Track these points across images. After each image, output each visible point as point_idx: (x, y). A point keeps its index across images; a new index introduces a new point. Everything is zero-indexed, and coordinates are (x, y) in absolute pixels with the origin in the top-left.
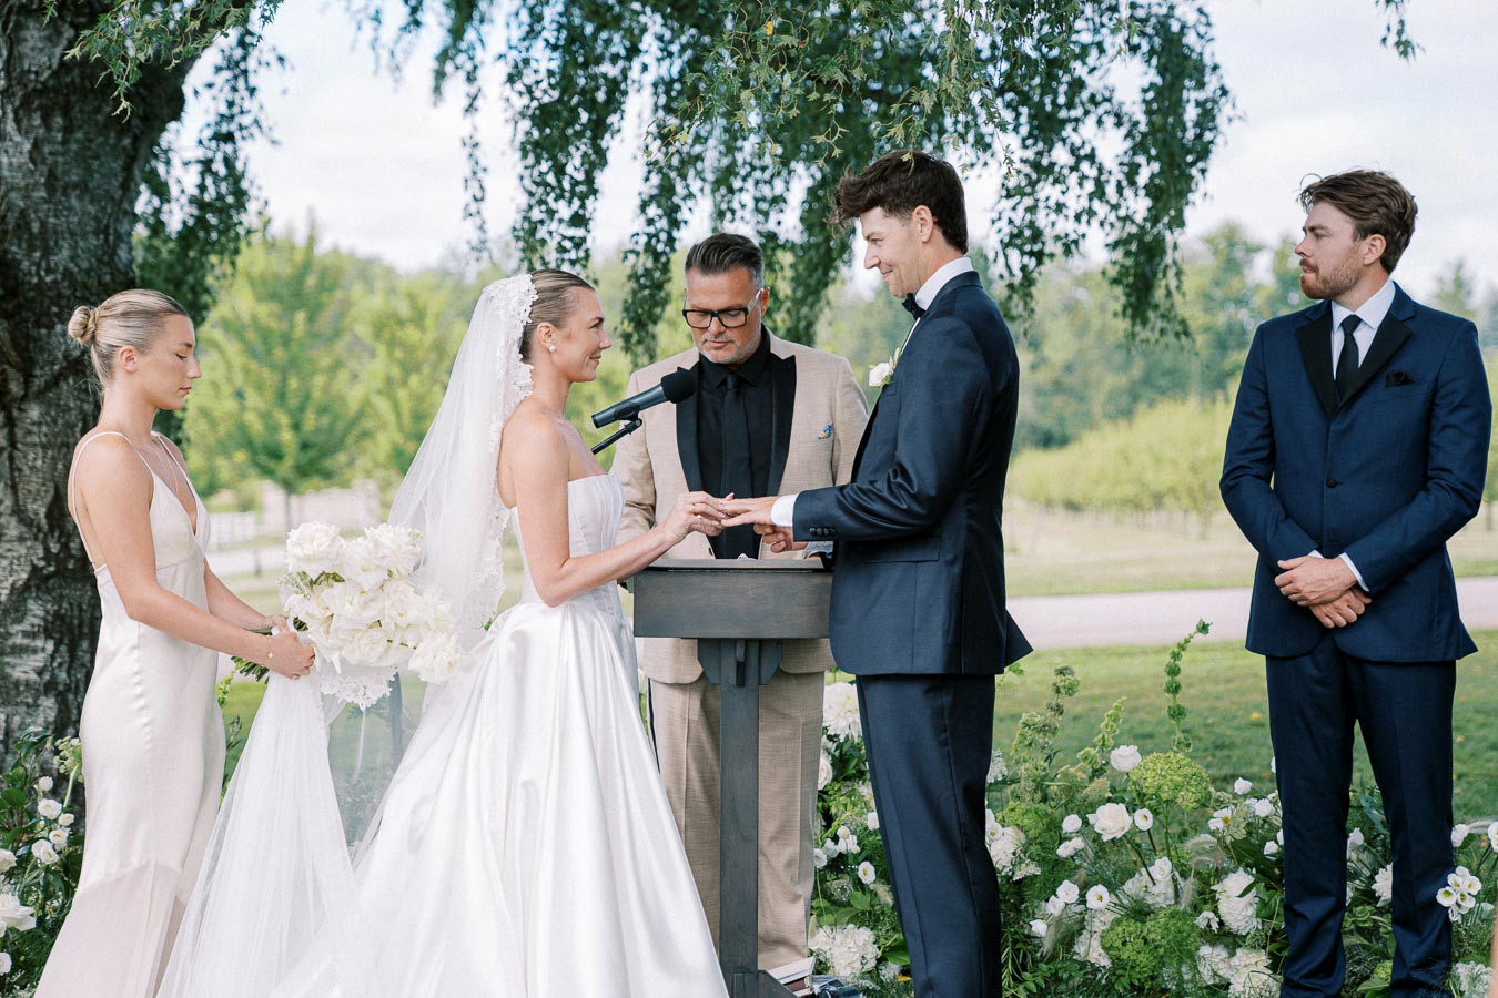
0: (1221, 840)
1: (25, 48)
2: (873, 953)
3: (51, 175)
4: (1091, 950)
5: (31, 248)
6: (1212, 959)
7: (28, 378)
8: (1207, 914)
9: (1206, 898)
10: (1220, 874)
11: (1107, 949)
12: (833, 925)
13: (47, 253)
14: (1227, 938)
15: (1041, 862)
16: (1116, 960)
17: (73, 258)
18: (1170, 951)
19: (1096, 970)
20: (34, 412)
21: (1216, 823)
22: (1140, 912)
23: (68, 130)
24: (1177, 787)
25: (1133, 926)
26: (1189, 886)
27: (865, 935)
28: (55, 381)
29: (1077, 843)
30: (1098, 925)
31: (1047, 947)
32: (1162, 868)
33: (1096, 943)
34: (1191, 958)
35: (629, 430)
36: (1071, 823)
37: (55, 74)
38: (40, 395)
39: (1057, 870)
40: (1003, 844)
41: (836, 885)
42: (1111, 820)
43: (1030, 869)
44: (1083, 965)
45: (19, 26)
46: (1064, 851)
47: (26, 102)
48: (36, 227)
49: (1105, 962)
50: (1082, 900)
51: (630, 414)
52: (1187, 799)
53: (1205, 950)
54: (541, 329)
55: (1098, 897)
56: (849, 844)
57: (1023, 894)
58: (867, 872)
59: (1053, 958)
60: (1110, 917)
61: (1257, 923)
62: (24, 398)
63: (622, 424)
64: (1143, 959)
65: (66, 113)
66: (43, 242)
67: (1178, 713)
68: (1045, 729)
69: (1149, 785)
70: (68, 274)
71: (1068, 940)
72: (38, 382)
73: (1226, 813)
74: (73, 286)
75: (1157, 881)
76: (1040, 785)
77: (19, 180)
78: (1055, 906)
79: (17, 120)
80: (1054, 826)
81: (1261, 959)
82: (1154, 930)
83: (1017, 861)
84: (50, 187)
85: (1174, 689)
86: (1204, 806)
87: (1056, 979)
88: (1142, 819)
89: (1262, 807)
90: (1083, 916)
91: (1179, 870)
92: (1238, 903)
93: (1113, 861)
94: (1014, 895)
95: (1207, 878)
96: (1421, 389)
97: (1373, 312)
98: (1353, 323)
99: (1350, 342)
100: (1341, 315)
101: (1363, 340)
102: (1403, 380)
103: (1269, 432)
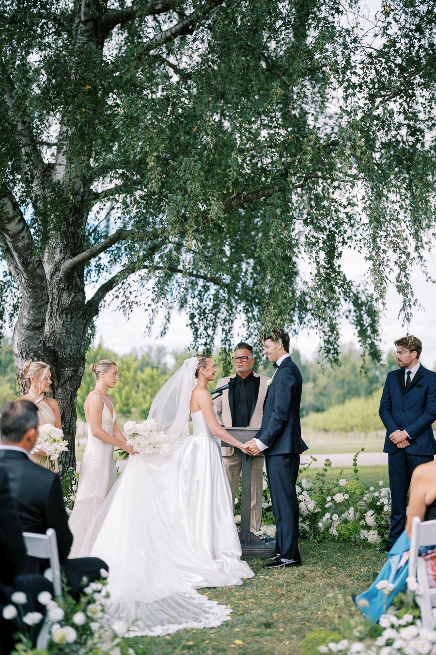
0: (366, 502)
1: (63, 299)
3: (67, 329)
4: (333, 531)
5: (61, 349)
6: (364, 533)
7: (59, 381)
8: (363, 521)
9: (362, 517)
10: (366, 511)
11: (337, 531)
12: (268, 524)
13: (65, 349)
14: (367, 528)
15: (321, 508)
16: (340, 534)
17: (71, 351)
18: (353, 530)
19: (334, 536)
20: (60, 390)
21: (365, 498)
22: (346, 521)
23: (71, 318)
24: (356, 489)
25: (344, 525)
26: (358, 514)
28: (65, 383)
29: (330, 504)
30: (335, 524)
31: (322, 530)
32: (352, 509)
33: (335, 529)
34: (358, 532)
35: (220, 395)
36: (329, 499)
37: (69, 305)
38: (61, 386)
39: (325, 510)
40: (311, 504)
41: (268, 514)
42: (339, 498)
43: (318, 510)
44: (331, 535)
45: (62, 293)
46: (327, 506)
47: (62, 312)
48: (62, 343)
49: (337, 534)
50: (331, 519)
51: (220, 391)
52: (358, 492)
53: (362, 531)
54: (201, 369)
55: (335, 517)
57: (317, 516)
59: (323, 533)
60: (338, 523)
61: (375, 523)
62: (58, 387)
63: (218, 394)
64: (347, 533)
65: (71, 315)
66: (64, 347)
67: (356, 471)
68: (323, 475)
69: (349, 488)
70: (69, 355)
71: (327, 529)
72: (61, 383)
73: (367, 495)
74: (70, 358)
75: (350, 514)
76: (321, 489)
77: (59, 331)
78: (324, 519)
79: (60, 316)
80: (324, 500)
81: (376, 532)
82: (349, 526)
83: (315, 508)
84: (66, 333)
85: (355, 465)
86: (362, 494)
87: (325, 538)
88: (347, 497)
89: (376, 494)
90: (332, 523)
91: (356, 510)
92: (370, 518)
93: (339, 508)
94: (314, 517)
95: (363, 513)
96: (425, 388)
97: (414, 370)
98: (409, 373)
99: (409, 378)
100: (407, 371)
101: (412, 376)
102: (420, 386)
103: (390, 398)
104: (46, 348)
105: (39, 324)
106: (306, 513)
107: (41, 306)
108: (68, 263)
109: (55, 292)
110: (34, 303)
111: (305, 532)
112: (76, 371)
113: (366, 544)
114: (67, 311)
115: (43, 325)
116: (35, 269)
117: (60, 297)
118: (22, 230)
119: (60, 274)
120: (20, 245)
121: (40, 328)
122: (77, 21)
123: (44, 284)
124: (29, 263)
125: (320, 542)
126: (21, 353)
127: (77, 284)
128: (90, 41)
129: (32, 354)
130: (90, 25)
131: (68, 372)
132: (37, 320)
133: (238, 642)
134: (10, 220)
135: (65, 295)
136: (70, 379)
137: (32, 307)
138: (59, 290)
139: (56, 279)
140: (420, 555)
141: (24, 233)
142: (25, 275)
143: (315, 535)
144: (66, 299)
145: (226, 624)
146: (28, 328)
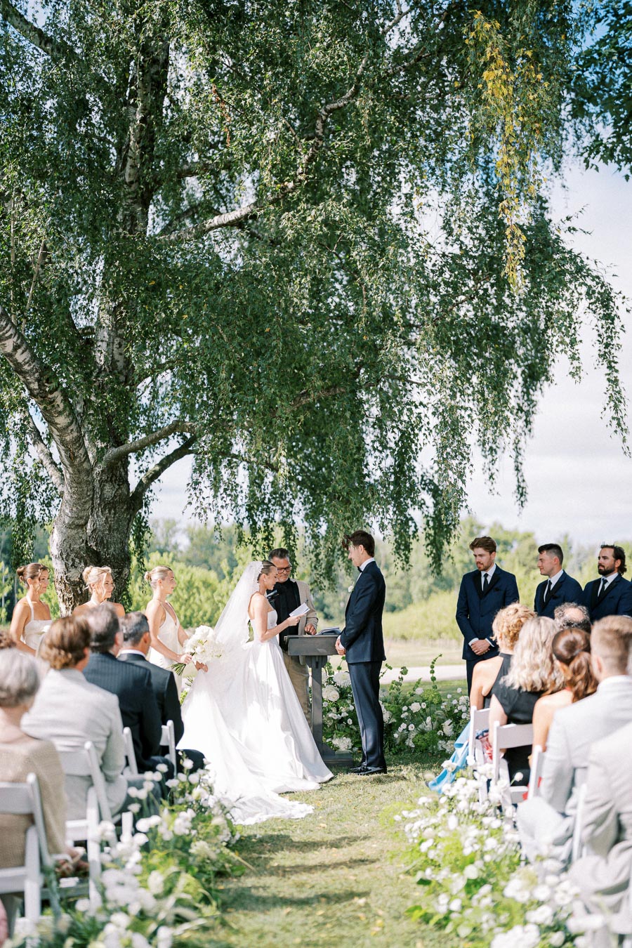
0: (444, 711)
1: (105, 492)
2: (351, 744)
3: (110, 526)
4: (410, 743)
6: (442, 743)
8: (440, 731)
9: (440, 728)
10: (444, 721)
11: (414, 742)
13: (108, 549)
14: (446, 738)
15: (397, 719)
16: (416, 745)
18: (431, 742)
19: (411, 748)
21: (442, 707)
22: (423, 732)
23: (115, 514)
24: (433, 697)
25: (421, 736)
26: (435, 724)
27: (349, 740)
29: (406, 714)
30: (412, 736)
31: (398, 742)
32: (429, 719)
33: (411, 741)
34: (435, 743)
36: (405, 708)
37: (113, 499)
39: (401, 721)
40: (386, 716)
41: (341, 726)
42: (415, 707)
43: (394, 720)
44: (408, 746)
45: (104, 485)
46: (403, 716)
47: (105, 507)
48: (105, 542)
49: (414, 746)
50: (407, 729)
52: (435, 701)
53: (440, 742)
54: (263, 575)
55: (411, 727)
56: (344, 714)
57: (392, 727)
58: (350, 721)
59: (399, 744)
60: (415, 734)
64: (424, 744)
65: (114, 509)
67: (433, 679)
68: (398, 684)
69: (425, 697)
70: (113, 555)
71: (404, 741)
73: (445, 704)
75: (428, 724)
76: (396, 699)
77: (101, 528)
78: (400, 729)
79: (102, 512)
80: (401, 712)
82: (426, 737)
83: (390, 719)
84: (109, 530)
85: (432, 672)
86: (440, 702)
87: (400, 750)
88: (424, 705)
89: (455, 702)
90: (408, 734)
91: (433, 720)
92: (449, 728)
93: (417, 718)
95: (441, 722)
96: (502, 592)
97: (491, 572)
98: (486, 575)
99: (486, 580)
100: (483, 573)
101: (489, 579)
102: (497, 590)
103: (467, 603)
104: (89, 549)
105: (82, 522)
107: (85, 502)
108: (113, 451)
109: (97, 483)
110: (79, 499)
112: (119, 573)
114: (109, 505)
115: (86, 523)
116: (81, 465)
117: (102, 490)
118: (72, 423)
119: (103, 464)
120: (68, 438)
121: (82, 527)
123: (90, 479)
124: (75, 458)
125: (395, 754)
126: (61, 554)
127: (121, 475)
128: (134, 203)
129: (73, 555)
130: (134, 186)
132: (81, 518)
133: (322, 825)
134: (60, 413)
135: (108, 488)
137: (75, 504)
138: (101, 482)
139: (98, 469)
140: (477, 738)
141: (73, 427)
142: (70, 469)
143: (391, 747)
144: (109, 491)
145: (310, 815)
146: (70, 526)
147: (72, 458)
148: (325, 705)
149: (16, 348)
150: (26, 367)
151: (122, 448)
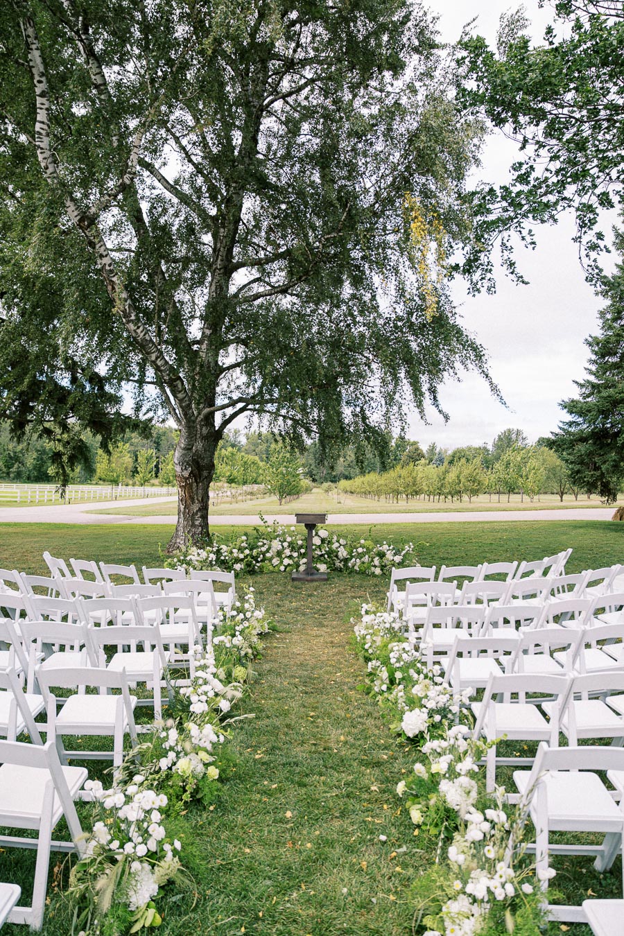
0: (375, 553)
1: (203, 431)
2: (326, 568)
3: (205, 449)
4: (356, 568)
6: (373, 568)
8: (373, 563)
9: (373, 561)
11: (359, 568)
14: (375, 566)
17: (207, 461)
18: (367, 568)
19: (357, 571)
20: (200, 484)
21: (374, 551)
22: (363, 563)
23: (207, 442)
24: (369, 545)
25: (362, 565)
26: (370, 559)
27: (325, 565)
29: (355, 553)
30: (358, 564)
31: (351, 567)
32: (367, 556)
34: (370, 569)
36: (355, 550)
37: (207, 434)
39: (352, 557)
41: (322, 558)
42: (360, 550)
43: (349, 556)
46: (353, 554)
47: (202, 439)
48: (203, 457)
49: (359, 570)
50: (356, 561)
52: (371, 547)
55: (358, 560)
56: (324, 552)
58: (326, 556)
59: (351, 569)
61: (379, 564)
64: (364, 569)
65: (207, 439)
66: (203, 459)
69: (366, 545)
70: (206, 463)
71: (353, 567)
72: (201, 480)
73: (376, 549)
74: (207, 465)
75: (366, 559)
77: (201, 450)
78: (352, 561)
79: (201, 441)
80: (352, 551)
82: (365, 565)
83: (347, 555)
86: (373, 548)
87: (351, 572)
88: (365, 550)
90: (356, 563)
91: (369, 557)
92: (377, 561)
93: (360, 556)
94: (346, 560)
95: (373, 558)
105: (191, 447)
106: (342, 558)
107: (192, 437)
108: (207, 410)
109: (198, 426)
110: (189, 435)
111: (341, 568)
112: (210, 473)
113: (373, 575)
114: (204, 438)
115: (193, 447)
116: (190, 417)
117: (201, 430)
119: (202, 416)
120: (184, 404)
121: (191, 449)
122: (214, 267)
123: (195, 424)
125: (349, 574)
127: (211, 421)
129: (185, 464)
130: (222, 271)
131: (205, 473)
132: (190, 445)
134: (180, 392)
135: (204, 428)
136: (206, 477)
137: (187, 438)
138: (200, 425)
139: (199, 419)
141: (187, 399)
144: (205, 431)
146: (184, 449)
147: (185, 415)
148: (314, 547)
149: (157, 358)
150: (162, 368)
151: (212, 409)
